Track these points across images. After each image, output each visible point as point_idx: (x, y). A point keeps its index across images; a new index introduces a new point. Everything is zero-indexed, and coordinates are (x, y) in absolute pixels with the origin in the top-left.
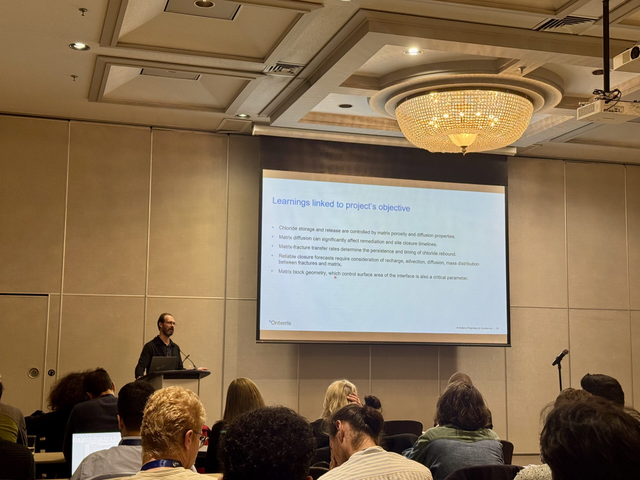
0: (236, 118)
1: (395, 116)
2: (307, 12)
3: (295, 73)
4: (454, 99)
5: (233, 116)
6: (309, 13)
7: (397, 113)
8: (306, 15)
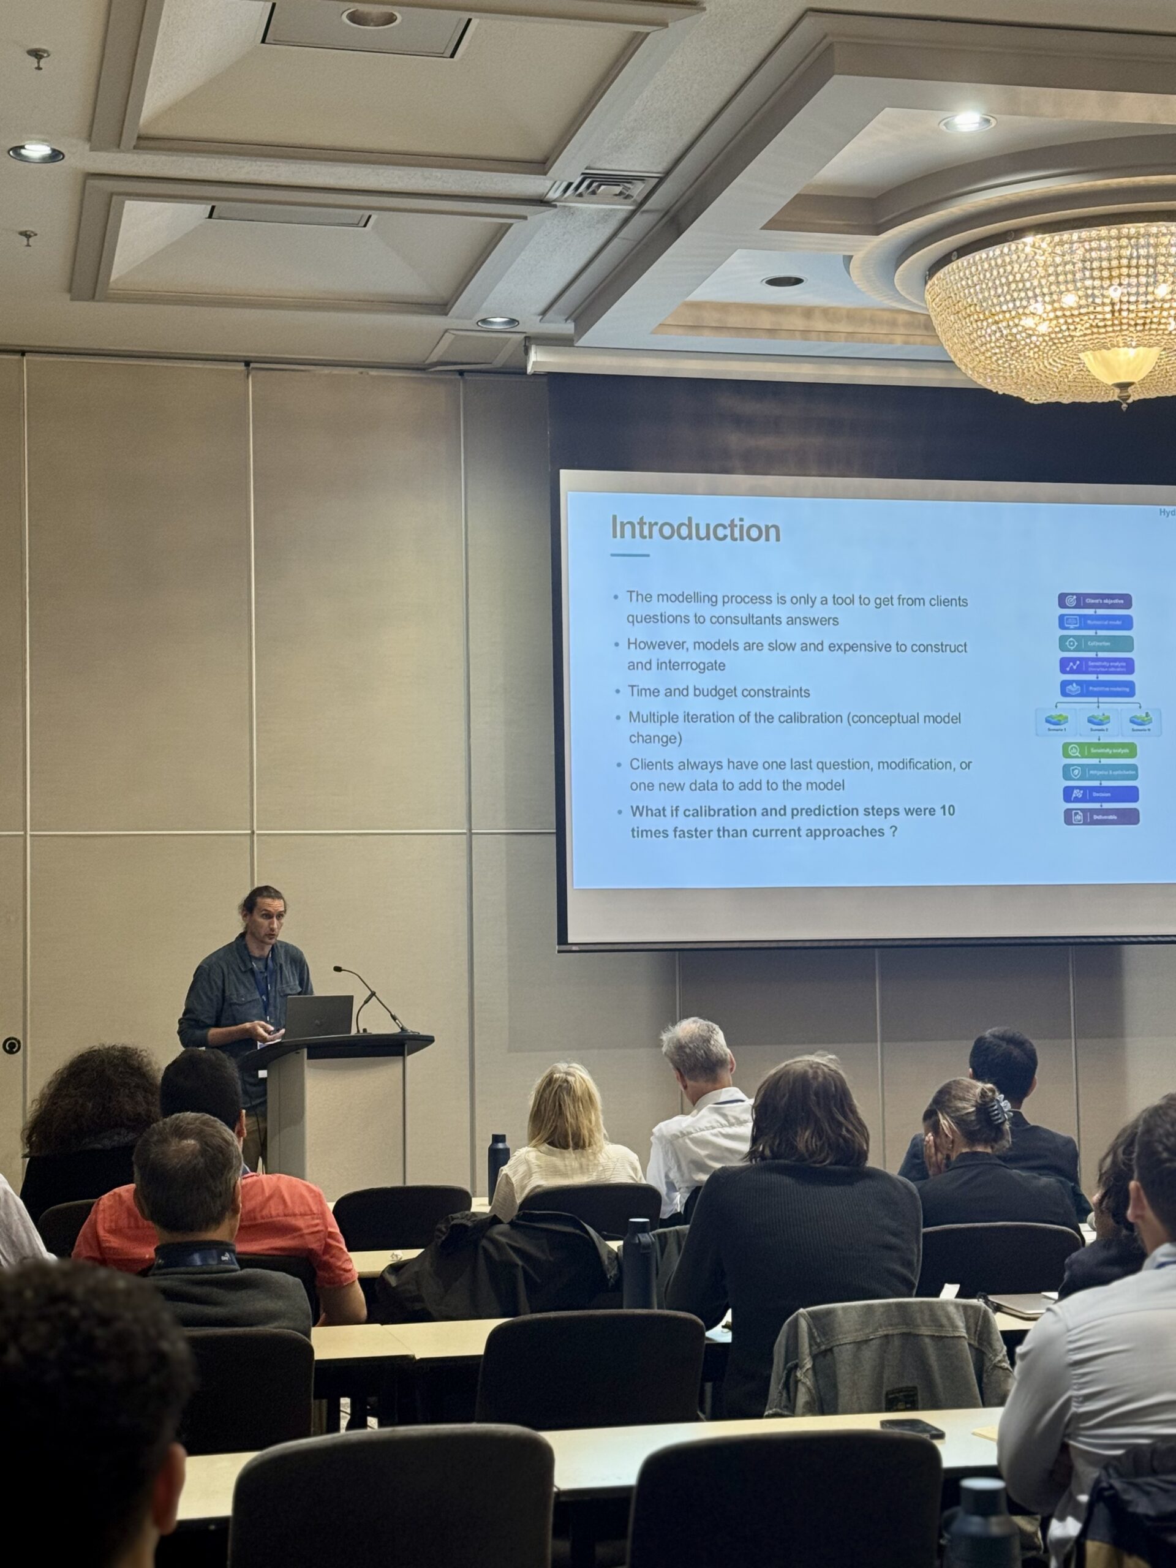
0: (479, 328)
1: (926, 302)
2: (655, 28)
3: (635, 197)
4: (1091, 250)
5: (469, 324)
6: (666, 30)
7: (928, 297)
8: (656, 36)
